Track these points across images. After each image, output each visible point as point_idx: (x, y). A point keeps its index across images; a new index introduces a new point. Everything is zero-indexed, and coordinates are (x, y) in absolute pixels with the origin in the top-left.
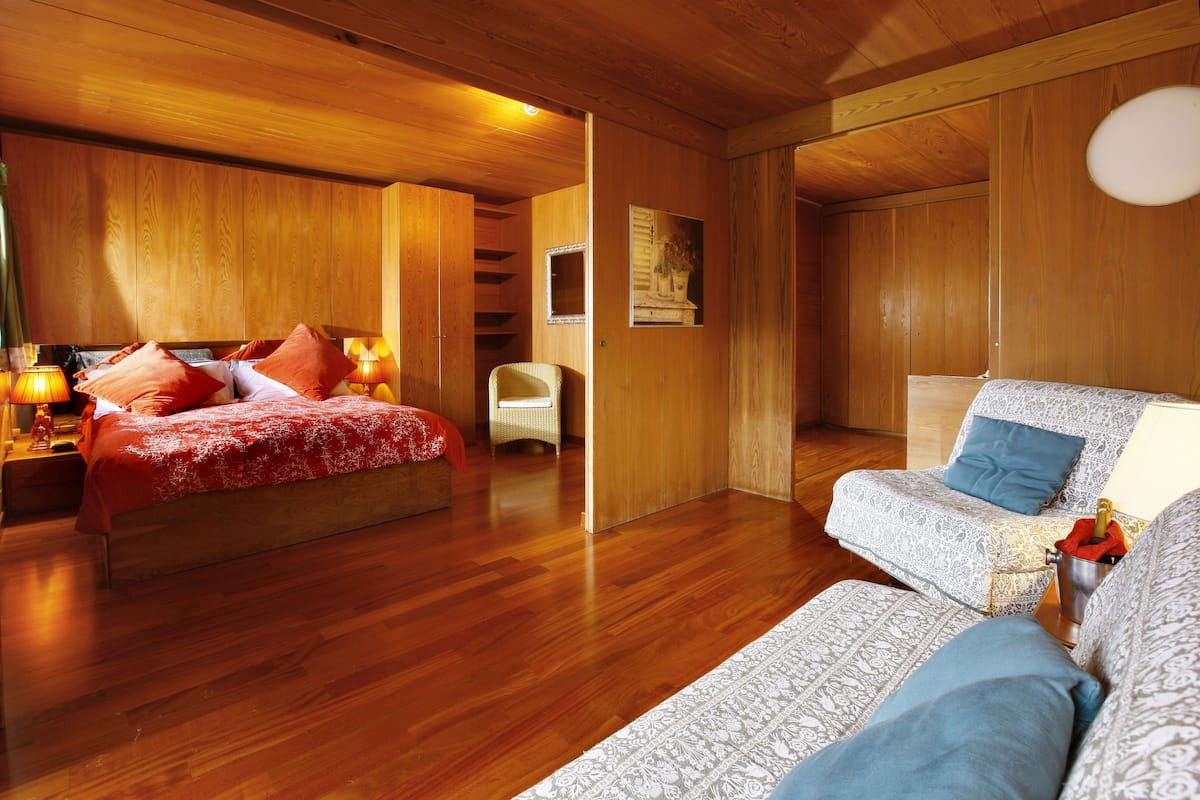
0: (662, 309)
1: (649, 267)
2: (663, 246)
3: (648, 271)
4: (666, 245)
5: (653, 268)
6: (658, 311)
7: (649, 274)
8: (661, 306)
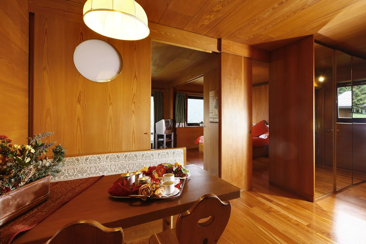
0: (216, 118)
1: (213, 107)
2: (216, 100)
3: (212, 108)
4: (217, 99)
5: (214, 107)
6: (215, 119)
7: (213, 109)
8: (215, 117)
